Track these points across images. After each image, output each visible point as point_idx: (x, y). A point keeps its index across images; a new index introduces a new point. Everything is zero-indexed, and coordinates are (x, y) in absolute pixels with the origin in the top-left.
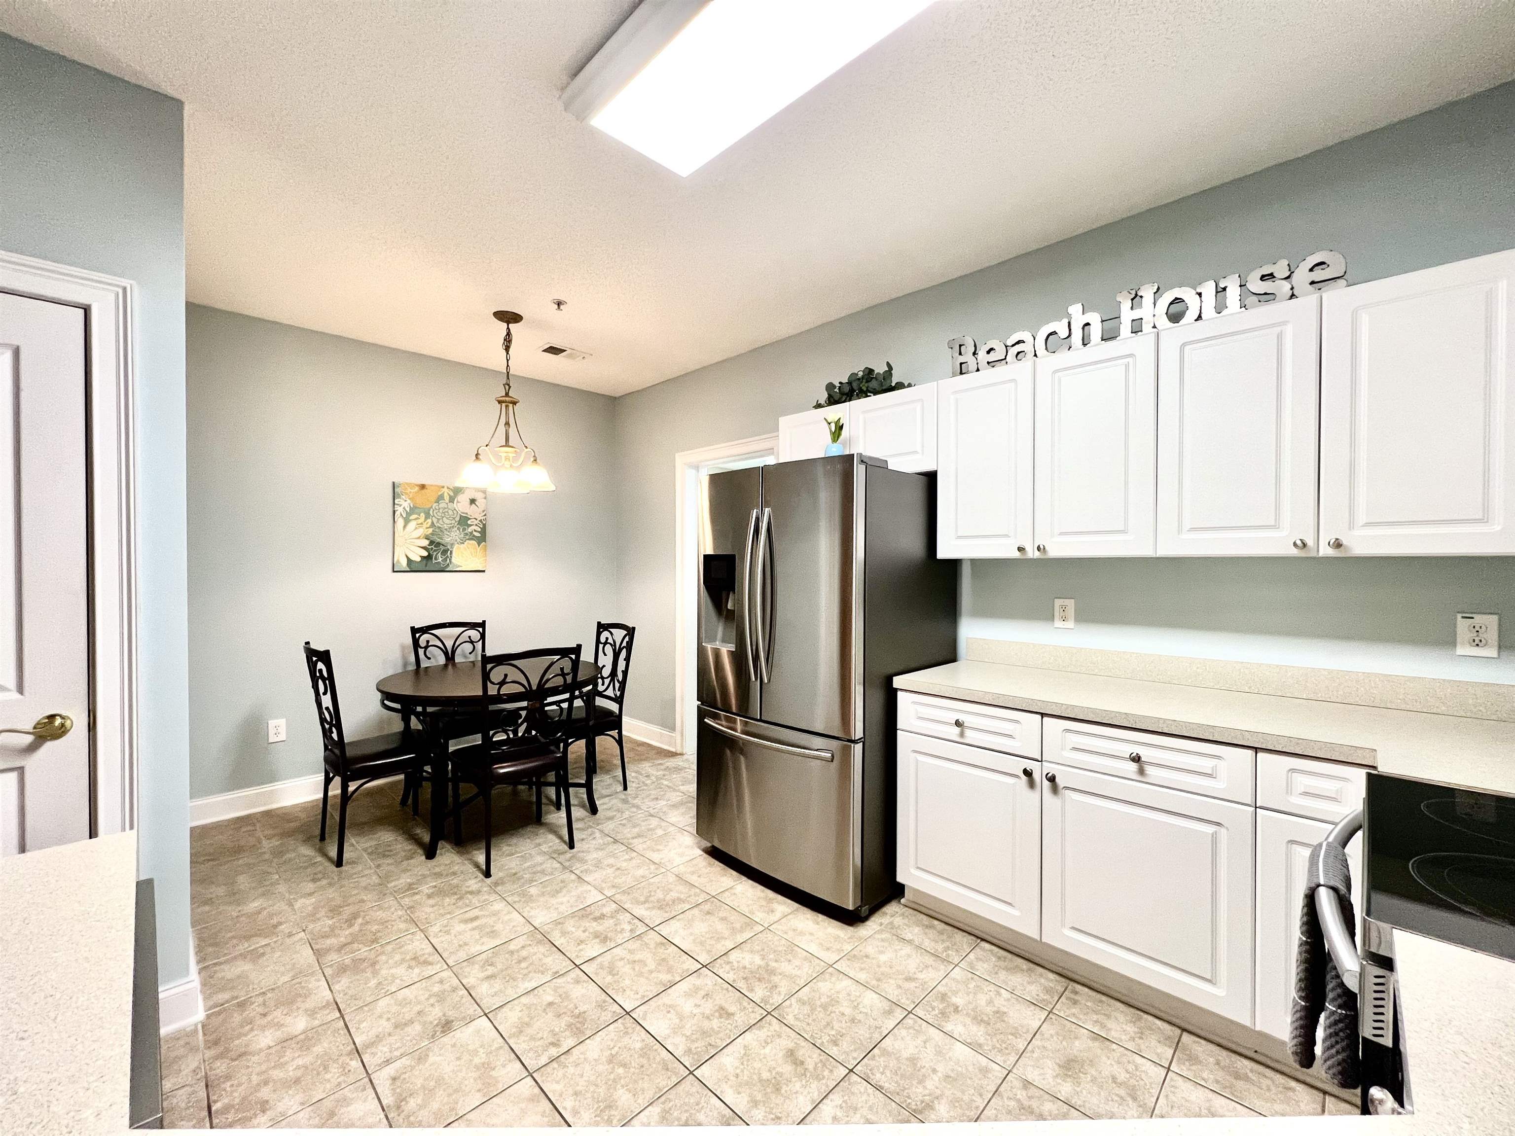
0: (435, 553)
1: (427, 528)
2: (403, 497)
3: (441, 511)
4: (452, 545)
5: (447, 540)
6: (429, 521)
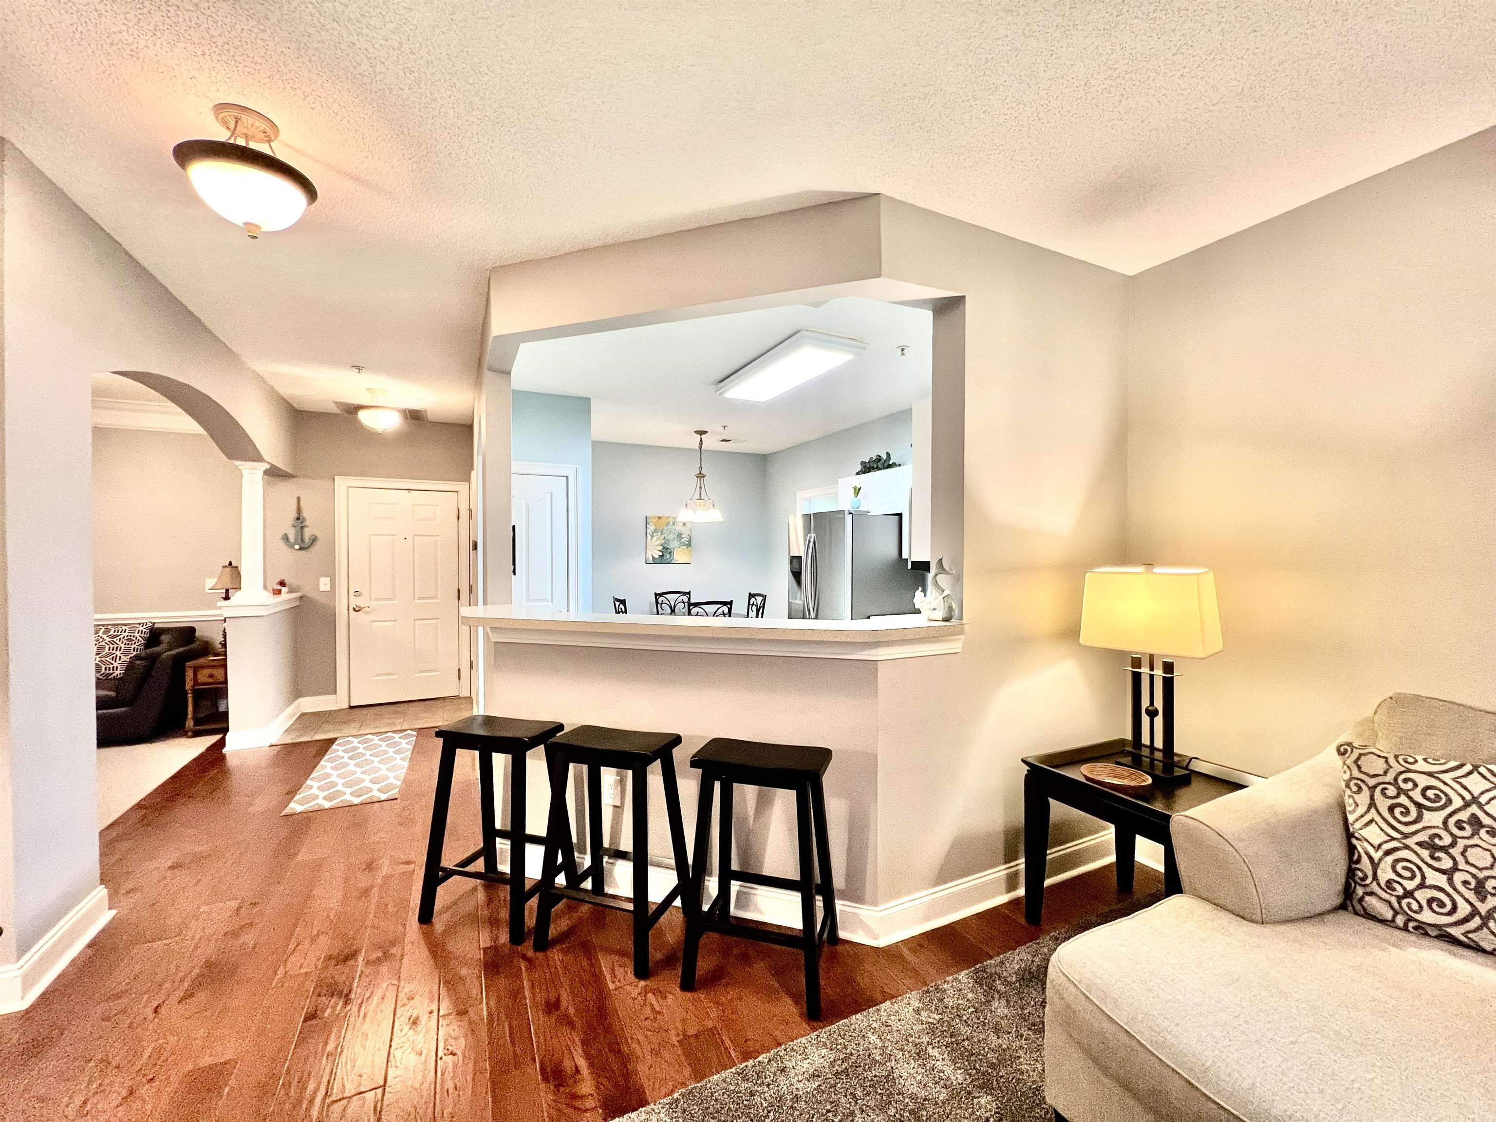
0: (666, 554)
1: (662, 540)
2: (651, 524)
3: (668, 530)
4: (674, 549)
5: (671, 546)
6: (663, 536)
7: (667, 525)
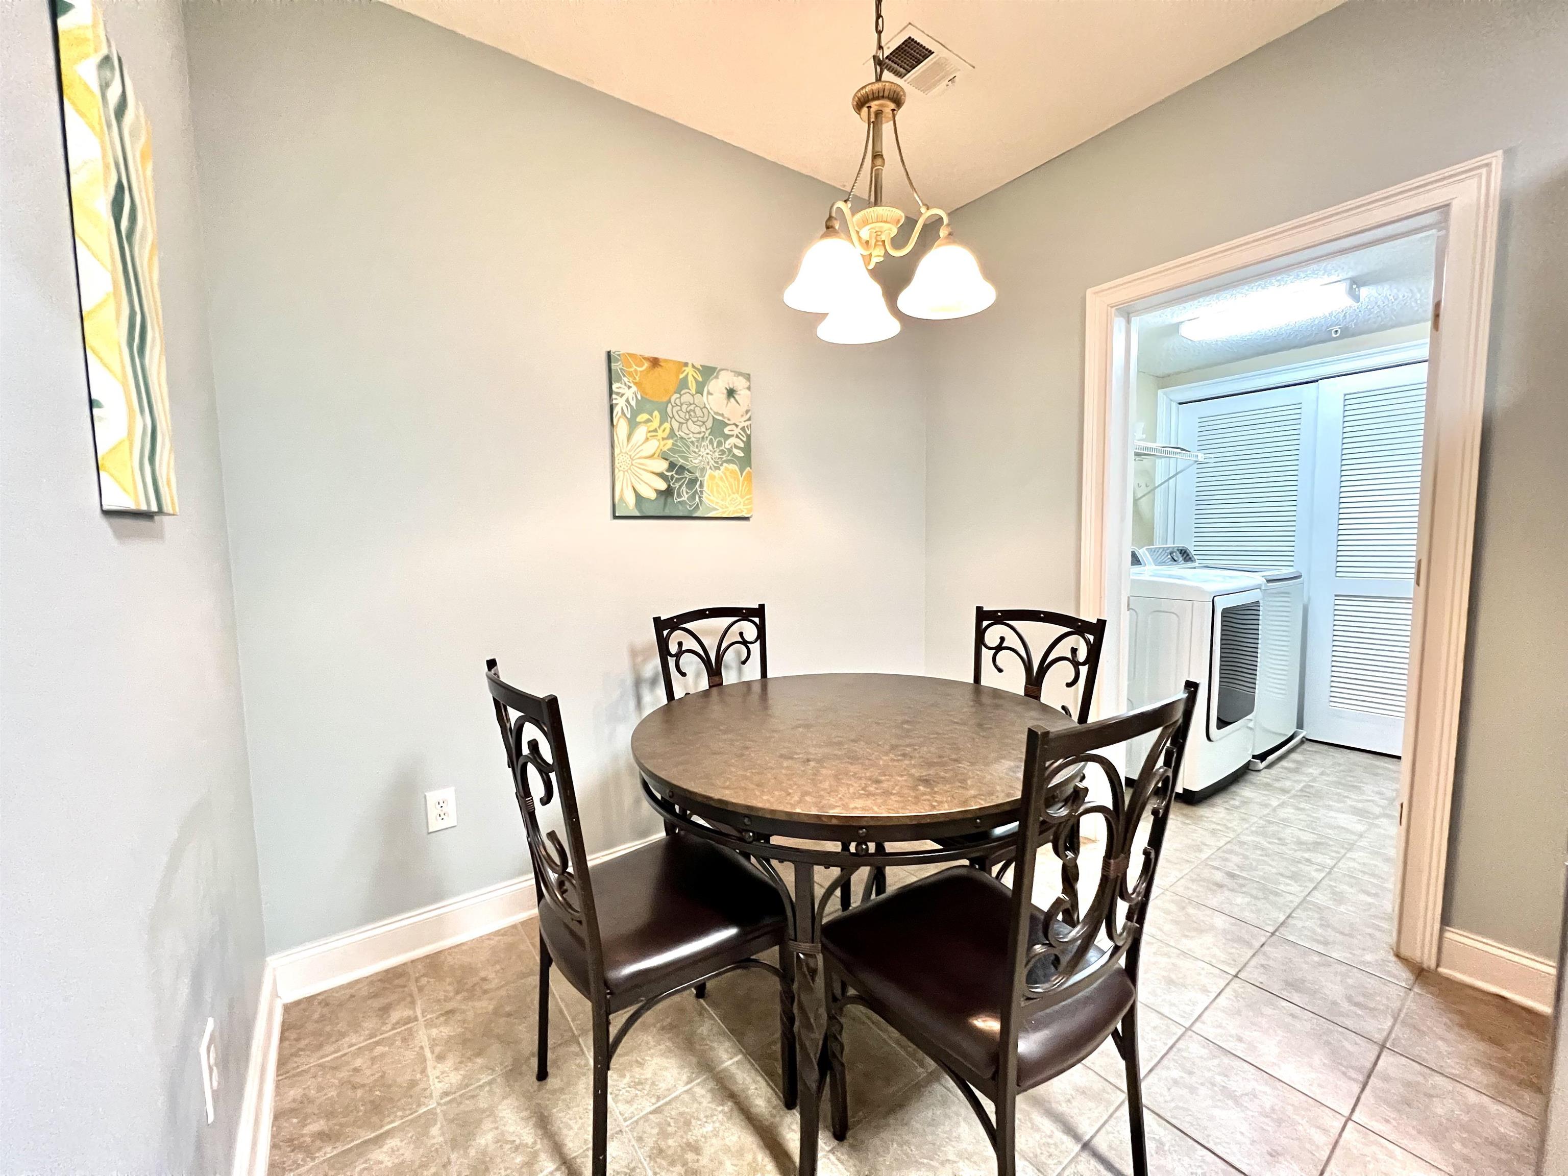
0: (677, 485)
1: (663, 439)
2: (625, 379)
3: (684, 407)
4: (703, 470)
5: (694, 462)
6: (667, 425)
7: (678, 391)
